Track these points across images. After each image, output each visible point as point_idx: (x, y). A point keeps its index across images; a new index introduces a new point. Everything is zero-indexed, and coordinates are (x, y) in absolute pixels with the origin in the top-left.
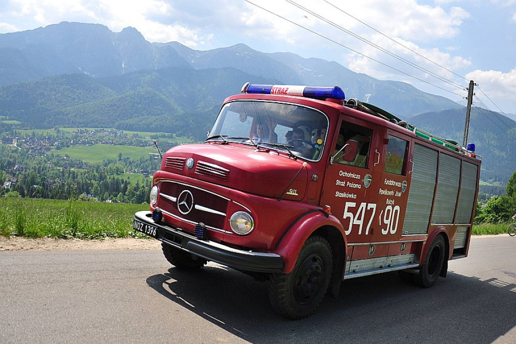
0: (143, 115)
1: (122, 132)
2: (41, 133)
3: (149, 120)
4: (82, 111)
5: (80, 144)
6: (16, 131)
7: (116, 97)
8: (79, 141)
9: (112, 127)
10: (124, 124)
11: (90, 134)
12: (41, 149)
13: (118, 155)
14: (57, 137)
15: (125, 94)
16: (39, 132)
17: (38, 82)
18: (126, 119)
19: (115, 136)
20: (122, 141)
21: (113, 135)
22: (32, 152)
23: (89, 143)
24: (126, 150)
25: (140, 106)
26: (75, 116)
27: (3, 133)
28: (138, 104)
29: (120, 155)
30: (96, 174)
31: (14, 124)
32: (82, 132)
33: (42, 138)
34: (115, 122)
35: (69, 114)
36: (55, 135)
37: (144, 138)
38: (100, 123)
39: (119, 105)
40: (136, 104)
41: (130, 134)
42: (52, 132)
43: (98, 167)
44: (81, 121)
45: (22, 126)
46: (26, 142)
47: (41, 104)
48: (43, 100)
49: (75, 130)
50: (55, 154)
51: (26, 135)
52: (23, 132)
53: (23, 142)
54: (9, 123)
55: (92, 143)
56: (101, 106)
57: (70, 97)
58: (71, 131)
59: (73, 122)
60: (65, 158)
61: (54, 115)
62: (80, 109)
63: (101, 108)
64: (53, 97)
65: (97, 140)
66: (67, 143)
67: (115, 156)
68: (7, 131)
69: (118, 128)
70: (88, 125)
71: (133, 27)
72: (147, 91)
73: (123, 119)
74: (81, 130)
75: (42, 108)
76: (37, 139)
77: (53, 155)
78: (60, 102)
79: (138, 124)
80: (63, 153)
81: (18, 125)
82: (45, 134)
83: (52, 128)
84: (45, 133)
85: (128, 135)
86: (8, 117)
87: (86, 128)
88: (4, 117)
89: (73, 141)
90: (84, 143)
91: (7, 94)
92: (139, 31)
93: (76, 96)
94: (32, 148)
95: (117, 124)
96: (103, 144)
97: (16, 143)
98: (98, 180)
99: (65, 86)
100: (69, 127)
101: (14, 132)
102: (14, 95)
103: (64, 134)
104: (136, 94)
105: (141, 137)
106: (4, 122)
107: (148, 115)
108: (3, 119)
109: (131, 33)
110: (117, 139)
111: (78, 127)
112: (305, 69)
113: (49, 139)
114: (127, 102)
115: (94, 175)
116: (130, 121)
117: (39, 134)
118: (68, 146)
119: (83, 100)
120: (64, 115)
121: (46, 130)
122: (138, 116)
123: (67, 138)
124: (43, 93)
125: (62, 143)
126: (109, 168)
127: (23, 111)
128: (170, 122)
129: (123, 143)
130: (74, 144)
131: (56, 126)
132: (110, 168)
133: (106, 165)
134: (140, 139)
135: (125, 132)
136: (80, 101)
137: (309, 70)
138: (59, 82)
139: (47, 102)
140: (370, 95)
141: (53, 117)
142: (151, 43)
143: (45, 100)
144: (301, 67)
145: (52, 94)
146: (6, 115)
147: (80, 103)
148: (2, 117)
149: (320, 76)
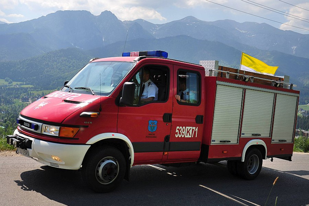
6: (30, 94)
16: (47, 92)
17: (44, 56)
27: (21, 95)
31: (29, 88)
45: (35, 89)
47: (46, 72)
48: (48, 69)
51: (38, 95)
52: (35, 93)
54: (26, 87)
57: (67, 65)
61: (57, 79)
64: (55, 66)
68: (24, 93)
71: (108, 11)
75: (48, 75)
78: (60, 69)
81: (32, 88)
83: (56, 89)
86: (24, 83)
88: (22, 83)
91: (23, 66)
92: (113, 13)
93: (71, 64)
97: (31, 101)
99: (63, 58)
102: (28, 66)
106: (22, 86)
108: (21, 84)
109: (108, 15)
112: (240, 31)
119: (76, 67)
120: (63, 79)
124: (48, 64)
127: (35, 77)
136: (74, 68)
137: (244, 32)
138: (58, 55)
139: (51, 70)
140: (296, 47)
141: (56, 81)
142: (122, 21)
143: (50, 69)
144: (238, 30)
145: (54, 64)
146: (23, 81)
147: (75, 70)
148: (20, 82)
149: (253, 36)
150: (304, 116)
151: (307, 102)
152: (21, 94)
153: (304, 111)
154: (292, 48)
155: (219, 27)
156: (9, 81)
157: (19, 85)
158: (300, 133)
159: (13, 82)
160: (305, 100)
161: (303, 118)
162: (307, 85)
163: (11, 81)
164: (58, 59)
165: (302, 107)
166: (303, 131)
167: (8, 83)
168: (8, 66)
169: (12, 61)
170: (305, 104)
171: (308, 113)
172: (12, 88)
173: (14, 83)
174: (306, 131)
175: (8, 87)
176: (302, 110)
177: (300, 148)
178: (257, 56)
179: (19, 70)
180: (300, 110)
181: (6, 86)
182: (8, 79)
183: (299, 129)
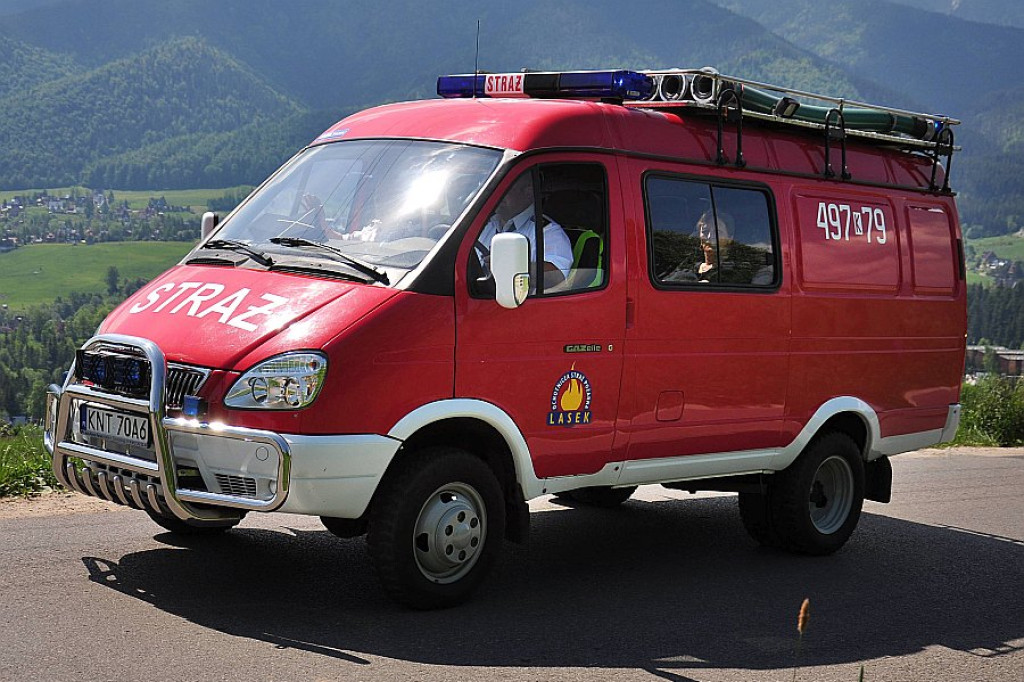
0: (175, 134)
1: (112, 194)
3: (197, 148)
7: (77, 78)
9: (75, 184)
10: (112, 169)
13: (103, 275)
15: (107, 67)
18: (119, 152)
19: (89, 214)
20: (115, 225)
21: (82, 210)
24: (130, 257)
25: (160, 102)
28: (157, 95)
29: (113, 275)
30: (37, 346)
34: (81, 167)
38: (29, 173)
39: (86, 106)
40: (146, 98)
41: (138, 200)
43: (41, 321)
55: (10, 243)
56: (26, 113)
63: (28, 119)
65: (27, 231)
67: (96, 281)
69: (97, 184)
72: (181, 53)
73: (111, 153)
79: (162, 166)
85: (132, 206)
95: (88, 170)
96: (50, 241)
98: (43, 367)
104: (144, 60)
105: (176, 210)
107: (192, 130)
110: (95, 223)
114: (116, 92)
115: (31, 351)
116: (135, 157)
122: (160, 139)
126: (77, 320)
128: (271, 150)
129: (117, 233)
132: (83, 322)
133: (67, 312)
134: (172, 214)
135: (120, 196)
150: (1001, 287)
151: (1015, 225)
153: (1002, 264)
158: (985, 358)
160: (1007, 213)
161: (998, 293)
162: (1012, 147)
165: (994, 245)
166: (1000, 350)
170: (1005, 231)
171: (1019, 273)
174: (1013, 348)
176: (992, 257)
177: (984, 427)
178: (793, 26)
180: (984, 260)
183: (983, 344)
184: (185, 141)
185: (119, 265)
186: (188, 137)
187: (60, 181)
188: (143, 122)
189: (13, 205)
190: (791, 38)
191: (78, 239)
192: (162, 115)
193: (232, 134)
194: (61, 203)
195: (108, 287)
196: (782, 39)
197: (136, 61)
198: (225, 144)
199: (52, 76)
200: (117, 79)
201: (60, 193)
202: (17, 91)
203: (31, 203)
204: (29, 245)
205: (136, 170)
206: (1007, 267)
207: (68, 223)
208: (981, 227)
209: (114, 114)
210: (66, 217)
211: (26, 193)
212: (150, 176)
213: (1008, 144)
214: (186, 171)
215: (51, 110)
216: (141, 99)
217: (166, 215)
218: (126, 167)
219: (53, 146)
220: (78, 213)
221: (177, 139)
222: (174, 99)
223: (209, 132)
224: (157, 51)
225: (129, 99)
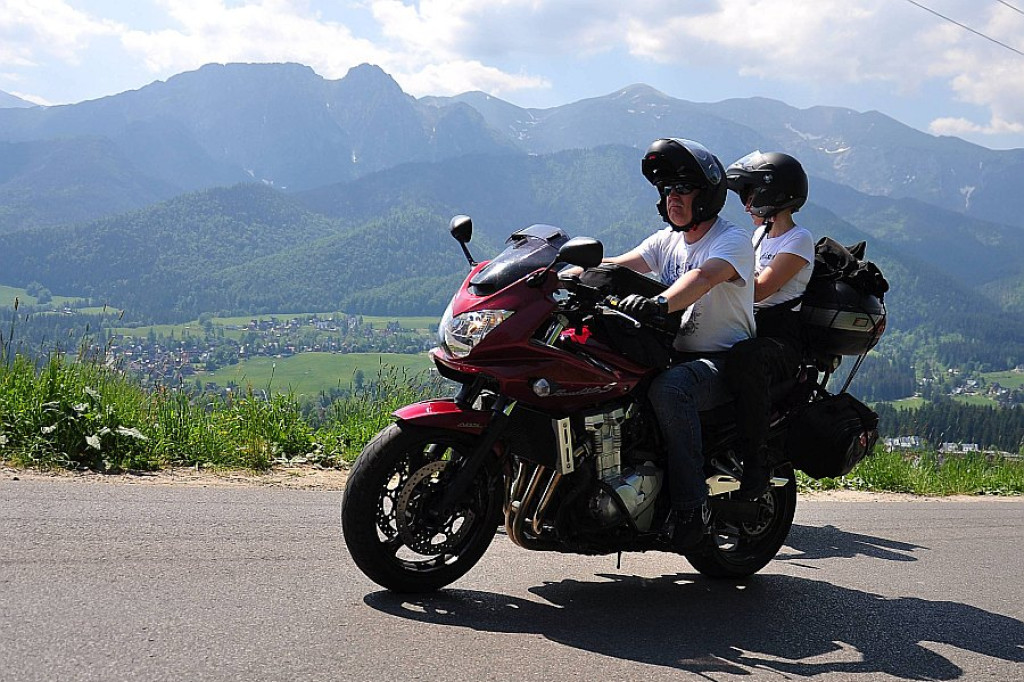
0: (411, 276)
1: (361, 319)
2: (169, 334)
3: (423, 287)
4: (262, 275)
5: (261, 354)
6: (110, 331)
7: (342, 236)
8: (259, 346)
9: (336, 310)
10: (363, 301)
11: (282, 329)
12: (169, 372)
13: (354, 376)
14: (207, 340)
15: (364, 228)
16: (163, 331)
17: (155, 212)
18: (368, 288)
19: (345, 332)
20: (363, 341)
21: (340, 329)
22: (150, 379)
23: (283, 351)
24: (371, 364)
25: (399, 253)
26: (247, 287)
28: (396, 249)
29: (360, 377)
31: (107, 316)
32: (264, 326)
33: (172, 345)
34: (338, 300)
35: (231, 283)
36: (202, 335)
37: (414, 331)
38: (305, 301)
39: (347, 255)
40: (389, 251)
41: (380, 323)
42: (194, 329)
43: (308, 409)
44: (261, 298)
45: (123, 319)
46: (133, 358)
47: (164, 265)
48: (169, 253)
49: (248, 320)
50: (204, 383)
51: (135, 339)
52: (126, 333)
53: (127, 356)
54: (95, 314)
55: (289, 351)
56: (306, 259)
57: (231, 242)
58: (236, 325)
59: (241, 303)
60: (228, 389)
61: (198, 288)
62: (258, 271)
63: (307, 263)
64: (193, 245)
65: (301, 343)
66: (231, 355)
67: (347, 380)
68: (90, 334)
69: (352, 310)
70: (279, 308)
71: (371, 64)
72: (417, 219)
73: (362, 289)
74: (262, 322)
75: (169, 273)
76: (161, 347)
77: (198, 383)
78: (208, 255)
79: (397, 299)
80: (222, 378)
81: (114, 316)
82: (178, 336)
83: (194, 319)
84: (178, 332)
85: (375, 326)
86: (90, 300)
87: (274, 316)
88: (84, 299)
89: (246, 349)
90: (271, 352)
91: (86, 244)
92: (387, 72)
93: (247, 238)
94: (151, 371)
95: (346, 301)
96: (317, 350)
97: (112, 360)
99: (218, 217)
100: (233, 315)
101: (107, 334)
102: (103, 246)
103: (222, 333)
104: (389, 224)
105: (406, 331)
106: (83, 311)
107: (420, 274)
108: (80, 305)
109: (368, 78)
110: (349, 338)
111: (255, 314)
112: (801, 135)
113: (188, 345)
114: (369, 246)
116: (379, 292)
117: (165, 336)
118: (234, 362)
119: (263, 247)
120: (219, 287)
121: (181, 326)
122: (397, 279)
123: (230, 342)
124: (169, 236)
125: (220, 356)
127: (125, 282)
129: (364, 346)
130: (247, 355)
131: (203, 314)
133: (326, 402)
134: (403, 334)
135: (367, 320)
136: (256, 251)
137: (812, 138)
138: (204, 207)
139: (179, 258)
140: (973, 189)
141: (193, 293)
142: (417, 98)
143: (175, 253)
144: (791, 132)
145: (191, 238)
146: (86, 295)
147: (257, 256)
148: (77, 299)
149: (841, 150)
150: (1005, 408)
151: (1012, 364)
152: (78, 337)
153: (1004, 392)
154: (963, 191)
155: (732, 119)
156: (41, 294)
157: (73, 307)
159: (52, 298)
160: (1007, 355)
161: (1003, 413)
162: (1010, 308)
163: (46, 294)
164: (203, 221)
165: (998, 377)
166: (1005, 454)
167: (36, 299)
168: (40, 244)
169: (53, 227)
170: (1006, 368)
171: (1015, 399)
172: (49, 316)
173: (57, 301)
174: (1013, 453)
175: (38, 314)
176: (997, 387)
178: (856, 215)
179: (74, 257)
180: (992, 388)
181: (31, 310)
182: (38, 286)
183: (993, 449)
184: (415, 282)
185: (364, 370)
186: (417, 279)
187: (326, 308)
188: (387, 267)
189: (293, 324)
190: (855, 223)
191: (337, 349)
192: (399, 262)
193: (449, 278)
194: (326, 323)
195: (354, 385)
196: (849, 224)
197: (385, 224)
198: (444, 284)
199: (325, 234)
200: (370, 237)
201: (325, 317)
202: (302, 244)
203: (307, 323)
204: (303, 353)
205: (379, 300)
206: (1008, 393)
207: (330, 337)
208: (989, 365)
209: (367, 261)
210: (328, 334)
211: (302, 315)
212: (389, 306)
213: (1006, 307)
214: (414, 304)
215: (323, 258)
216: (386, 251)
217: (399, 334)
218: (373, 299)
219: (321, 283)
220: (337, 331)
221: (410, 280)
222: (409, 252)
223: (432, 276)
224: (398, 218)
225: (377, 251)
